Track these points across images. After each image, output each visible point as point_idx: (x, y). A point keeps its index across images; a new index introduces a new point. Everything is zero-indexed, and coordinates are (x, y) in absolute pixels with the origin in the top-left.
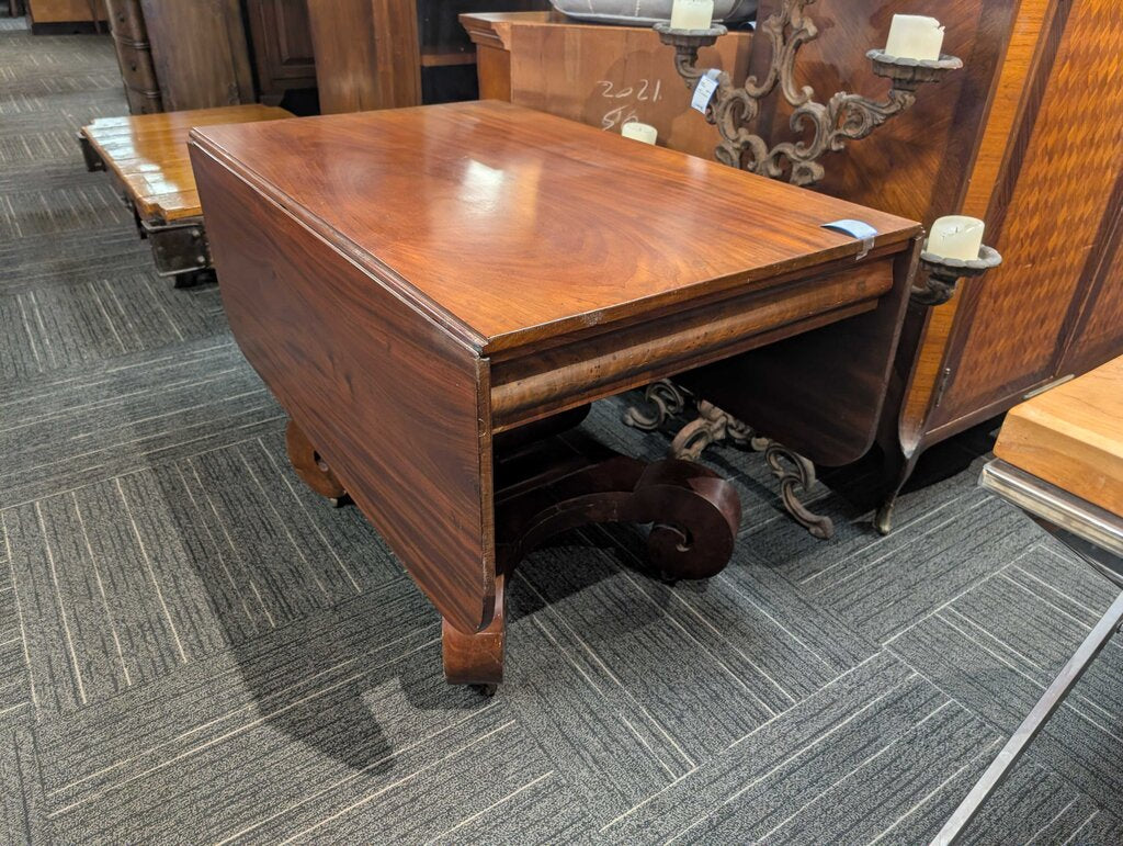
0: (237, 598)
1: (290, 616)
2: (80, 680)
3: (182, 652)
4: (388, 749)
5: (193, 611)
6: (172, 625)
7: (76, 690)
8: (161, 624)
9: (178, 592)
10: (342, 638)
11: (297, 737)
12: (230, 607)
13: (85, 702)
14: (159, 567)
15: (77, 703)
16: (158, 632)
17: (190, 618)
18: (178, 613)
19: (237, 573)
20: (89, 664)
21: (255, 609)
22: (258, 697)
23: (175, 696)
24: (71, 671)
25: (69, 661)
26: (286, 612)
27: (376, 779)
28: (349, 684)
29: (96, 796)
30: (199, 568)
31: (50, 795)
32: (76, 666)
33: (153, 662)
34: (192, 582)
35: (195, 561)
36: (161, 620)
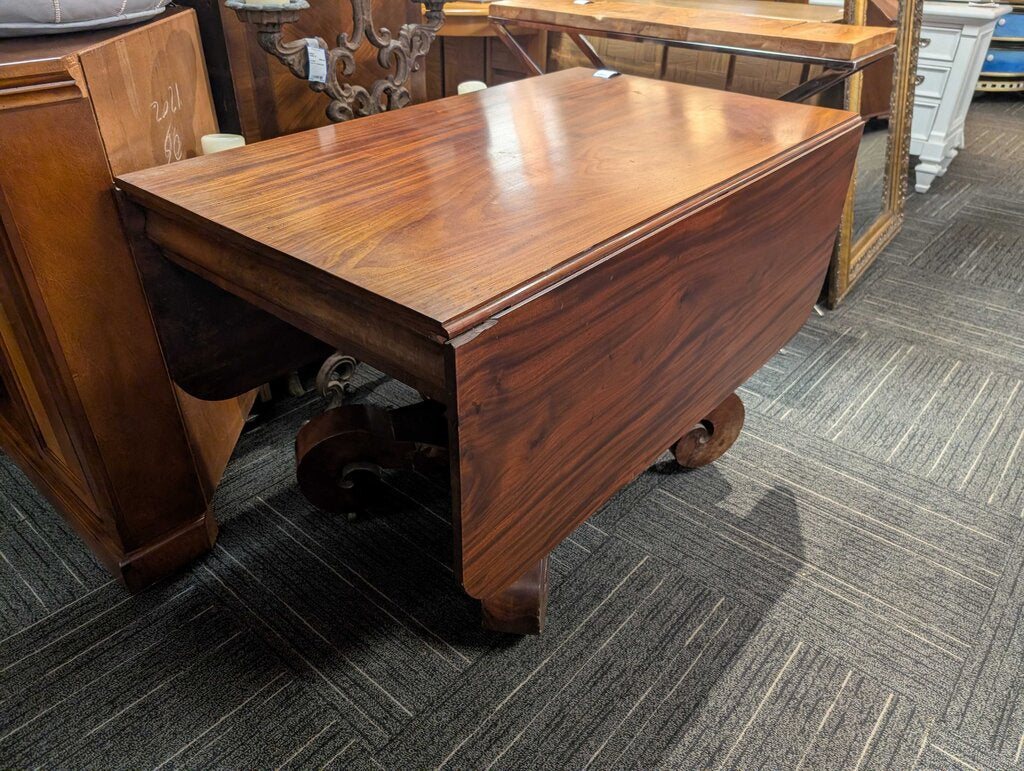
0: (711, 645)
1: (706, 592)
2: (881, 717)
3: (796, 651)
4: (772, 493)
5: (750, 674)
6: (776, 680)
7: (890, 713)
8: (781, 692)
9: (738, 704)
10: (703, 548)
11: (801, 539)
12: (725, 644)
13: (891, 695)
14: (719, 749)
15: (898, 701)
16: (791, 688)
17: (759, 670)
18: (761, 685)
19: (682, 664)
20: (863, 723)
21: (714, 623)
22: (790, 575)
23: (833, 631)
24: (881, 733)
25: (874, 746)
26: (702, 599)
27: (794, 491)
28: (740, 527)
29: (934, 628)
30: (696, 705)
31: (961, 659)
32: (873, 733)
33: (820, 670)
34: (717, 699)
35: (689, 716)
36: (777, 696)
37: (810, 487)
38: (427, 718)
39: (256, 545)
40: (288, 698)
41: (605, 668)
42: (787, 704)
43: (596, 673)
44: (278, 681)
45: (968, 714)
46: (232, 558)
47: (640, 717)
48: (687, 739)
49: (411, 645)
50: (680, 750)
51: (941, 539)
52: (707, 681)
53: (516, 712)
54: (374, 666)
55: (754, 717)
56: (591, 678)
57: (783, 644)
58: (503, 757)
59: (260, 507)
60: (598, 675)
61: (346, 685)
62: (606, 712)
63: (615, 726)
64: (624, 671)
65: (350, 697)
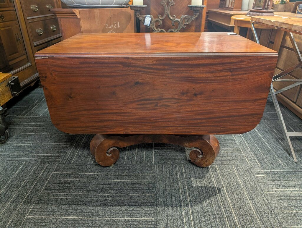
0: (134, 200)
1: (153, 191)
3: (149, 219)
4: (214, 187)
5: (131, 212)
6: (134, 219)
8: (130, 221)
9: (118, 213)
11: (201, 202)
12: (137, 202)
14: (99, 216)
16: (134, 223)
17: (134, 213)
18: (129, 216)
19: (123, 197)
21: (143, 197)
22: (181, 206)
23: (167, 225)
26: (150, 191)
27: (222, 192)
28: (188, 187)
30: (111, 205)
34: (116, 209)
35: (106, 205)
36: (128, 221)
37: (229, 195)
38: (73, 165)
40: (64, 147)
41: (109, 184)
42: (127, 224)
44: (67, 144)
47: (99, 196)
48: (98, 208)
49: (89, 154)
50: (94, 208)
52: (122, 204)
53: (84, 176)
54: (80, 152)
55: (116, 219)
56: (103, 183)
57: (149, 215)
60: (105, 184)
61: (73, 152)
62: (95, 190)
63: (92, 193)
64: (110, 187)
65: (70, 154)
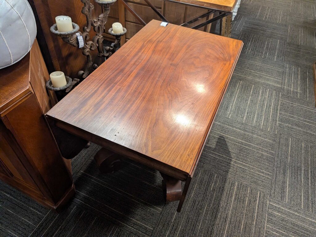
0: (217, 189)
1: (212, 173)
2: (258, 198)
3: (236, 186)
4: (219, 138)
5: (228, 194)
6: (234, 195)
7: (260, 197)
8: (236, 198)
9: (227, 204)
10: (207, 160)
11: (229, 152)
12: (220, 188)
13: (259, 192)
14: (226, 217)
15: (260, 193)
16: (237, 196)
17: (229, 193)
18: (231, 197)
19: (212, 196)
20: (255, 201)
21: (216, 182)
22: (230, 163)
23: (243, 177)
24: (259, 203)
25: (258, 206)
26: (211, 176)
27: (224, 137)
28: (214, 151)
29: (264, 171)
30: (218, 207)
31: (271, 178)
32: (257, 203)
33: (242, 189)
34: (222, 204)
35: (217, 211)
36: (235, 199)
37: (227, 135)
38: (156, 229)
39: (88, 188)
40: (119, 234)
41: (194, 202)
42: (238, 201)
43: (193, 204)
44: (113, 229)
45: (275, 193)
46: (83, 194)
47: (206, 213)
48: (219, 216)
49: (144, 209)
50: (218, 220)
51: (260, 144)
52: (219, 199)
53: (177, 221)
54: (137, 217)
55: (232, 206)
56: (192, 206)
57: (233, 184)
58: (179, 234)
59: (83, 174)
60: (193, 205)
61: (132, 225)
62: (199, 215)
63: (202, 217)
64: (199, 201)
65: (135, 228)
